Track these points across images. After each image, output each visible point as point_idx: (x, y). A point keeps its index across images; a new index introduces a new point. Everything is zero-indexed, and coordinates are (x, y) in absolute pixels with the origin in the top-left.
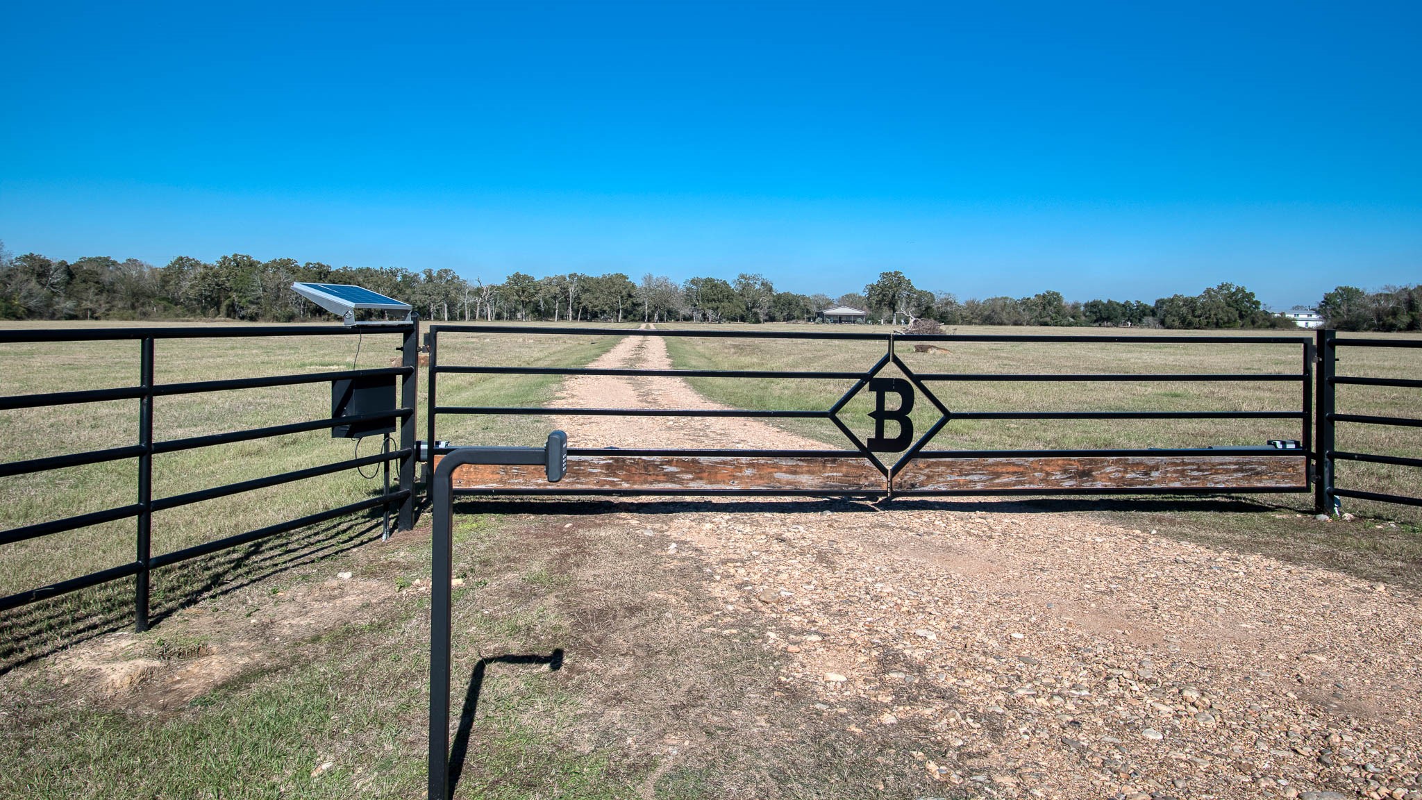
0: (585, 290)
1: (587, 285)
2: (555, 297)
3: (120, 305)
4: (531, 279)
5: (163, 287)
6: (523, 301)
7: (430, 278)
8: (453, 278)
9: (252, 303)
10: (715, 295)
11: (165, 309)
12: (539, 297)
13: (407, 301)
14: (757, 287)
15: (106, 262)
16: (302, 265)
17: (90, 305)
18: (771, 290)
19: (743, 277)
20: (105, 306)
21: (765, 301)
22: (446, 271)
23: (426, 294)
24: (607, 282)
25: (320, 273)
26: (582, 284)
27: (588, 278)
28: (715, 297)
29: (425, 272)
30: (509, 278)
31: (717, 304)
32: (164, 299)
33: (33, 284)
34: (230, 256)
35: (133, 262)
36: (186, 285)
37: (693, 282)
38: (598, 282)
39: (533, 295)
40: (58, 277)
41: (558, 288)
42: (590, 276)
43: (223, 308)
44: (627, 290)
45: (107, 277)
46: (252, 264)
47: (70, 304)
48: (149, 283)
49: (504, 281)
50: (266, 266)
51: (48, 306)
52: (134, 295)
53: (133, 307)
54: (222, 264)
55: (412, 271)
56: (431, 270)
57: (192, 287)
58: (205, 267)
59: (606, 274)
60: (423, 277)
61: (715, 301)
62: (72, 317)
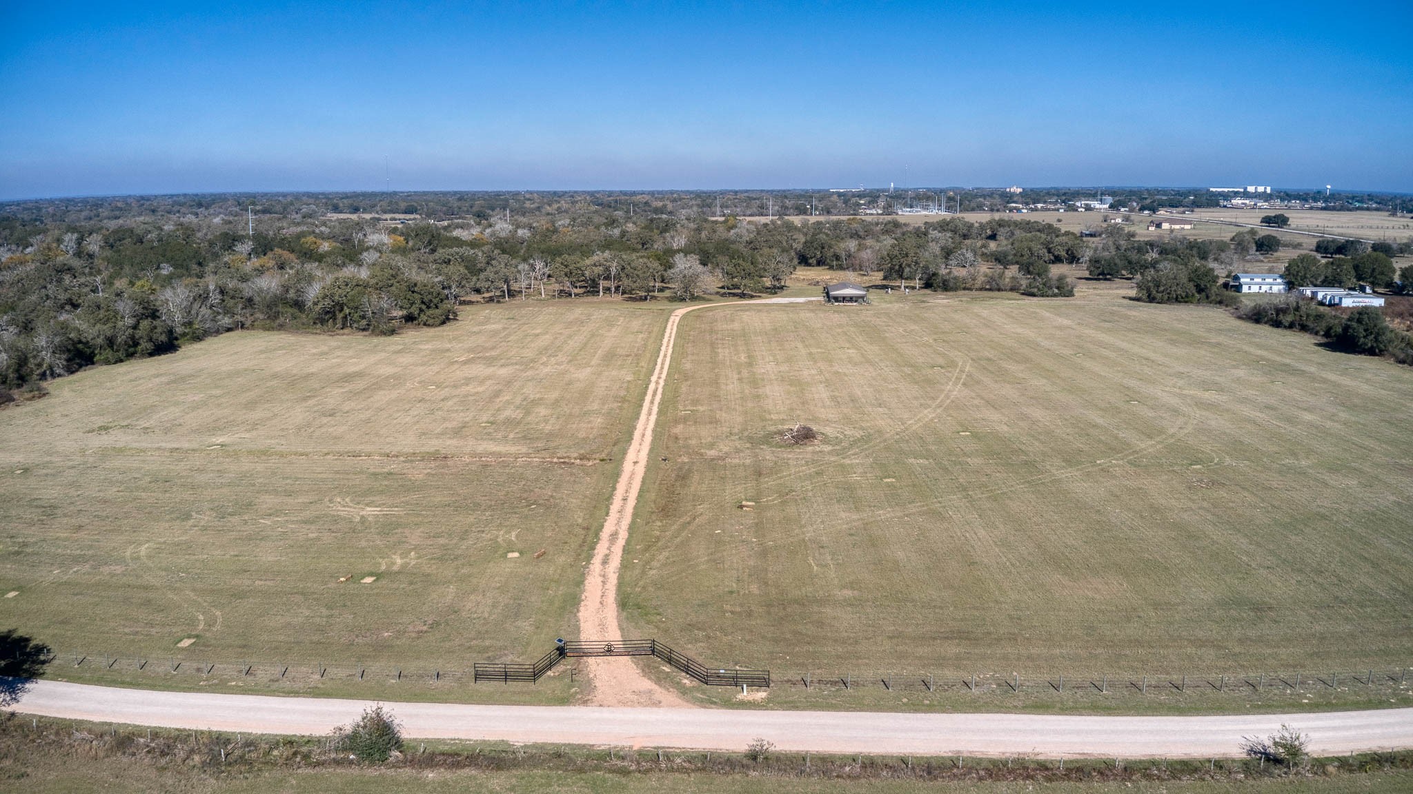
3: (261, 316)
17: (241, 318)
20: (250, 318)
23: (489, 281)
40: (216, 299)
43: (339, 319)
45: (247, 294)
47: (227, 319)
52: (268, 306)
53: (269, 318)
62: (229, 330)
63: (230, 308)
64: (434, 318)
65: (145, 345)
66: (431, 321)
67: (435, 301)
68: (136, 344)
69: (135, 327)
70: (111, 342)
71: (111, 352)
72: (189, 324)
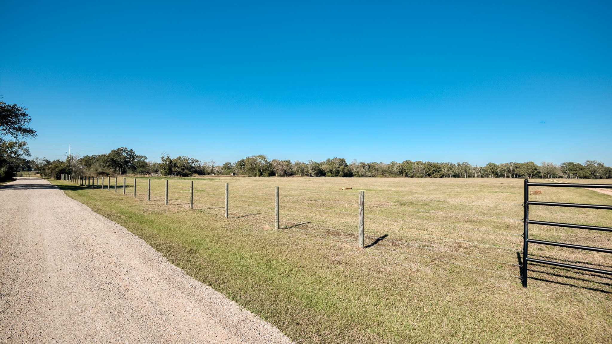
0: (516, 168)
1: (517, 166)
2: (505, 170)
3: (380, 174)
4: (495, 165)
5: (388, 169)
6: (492, 172)
7: (459, 165)
8: (468, 165)
9: (411, 173)
10: (575, 168)
11: (390, 175)
12: (498, 170)
13: (453, 172)
14: (596, 165)
15: (375, 163)
16: (424, 162)
17: (374, 174)
18: (602, 166)
19: (588, 161)
20: (377, 174)
21: (600, 170)
22: (465, 163)
23: (459, 170)
24: (526, 165)
25: (429, 164)
26: (516, 166)
27: (518, 164)
28: (575, 169)
29: (457, 163)
30: (487, 164)
31: (577, 172)
32: (389, 172)
33: (362, 169)
34: (406, 161)
35: (381, 163)
36: (395, 168)
37: (564, 164)
38: (522, 165)
39: (496, 170)
40: (367, 167)
41: (506, 167)
42: (518, 163)
43: (404, 174)
44: (535, 167)
45: (377, 167)
46: (411, 163)
47: (369, 174)
48: (385, 168)
49: (486, 165)
50: (415, 163)
51: (365, 174)
52: (383, 171)
53: (382, 174)
54: (403, 163)
55: (453, 163)
56: (459, 163)
57: (396, 169)
58: (399, 164)
59: (526, 162)
60: (456, 165)
61: (575, 171)
62: (370, 177)
63: (371, 171)
64: (437, 175)
65: (341, 173)
66: (436, 176)
67: (438, 170)
68: (338, 173)
69: (339, 167)
70: (331, 171)
71: (331, 174)
72: (358, 172)
